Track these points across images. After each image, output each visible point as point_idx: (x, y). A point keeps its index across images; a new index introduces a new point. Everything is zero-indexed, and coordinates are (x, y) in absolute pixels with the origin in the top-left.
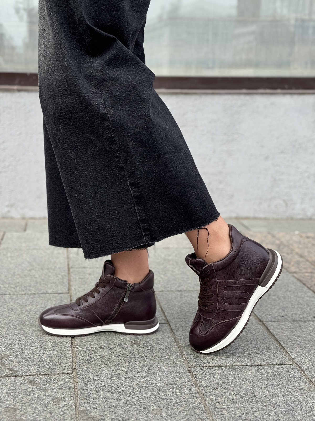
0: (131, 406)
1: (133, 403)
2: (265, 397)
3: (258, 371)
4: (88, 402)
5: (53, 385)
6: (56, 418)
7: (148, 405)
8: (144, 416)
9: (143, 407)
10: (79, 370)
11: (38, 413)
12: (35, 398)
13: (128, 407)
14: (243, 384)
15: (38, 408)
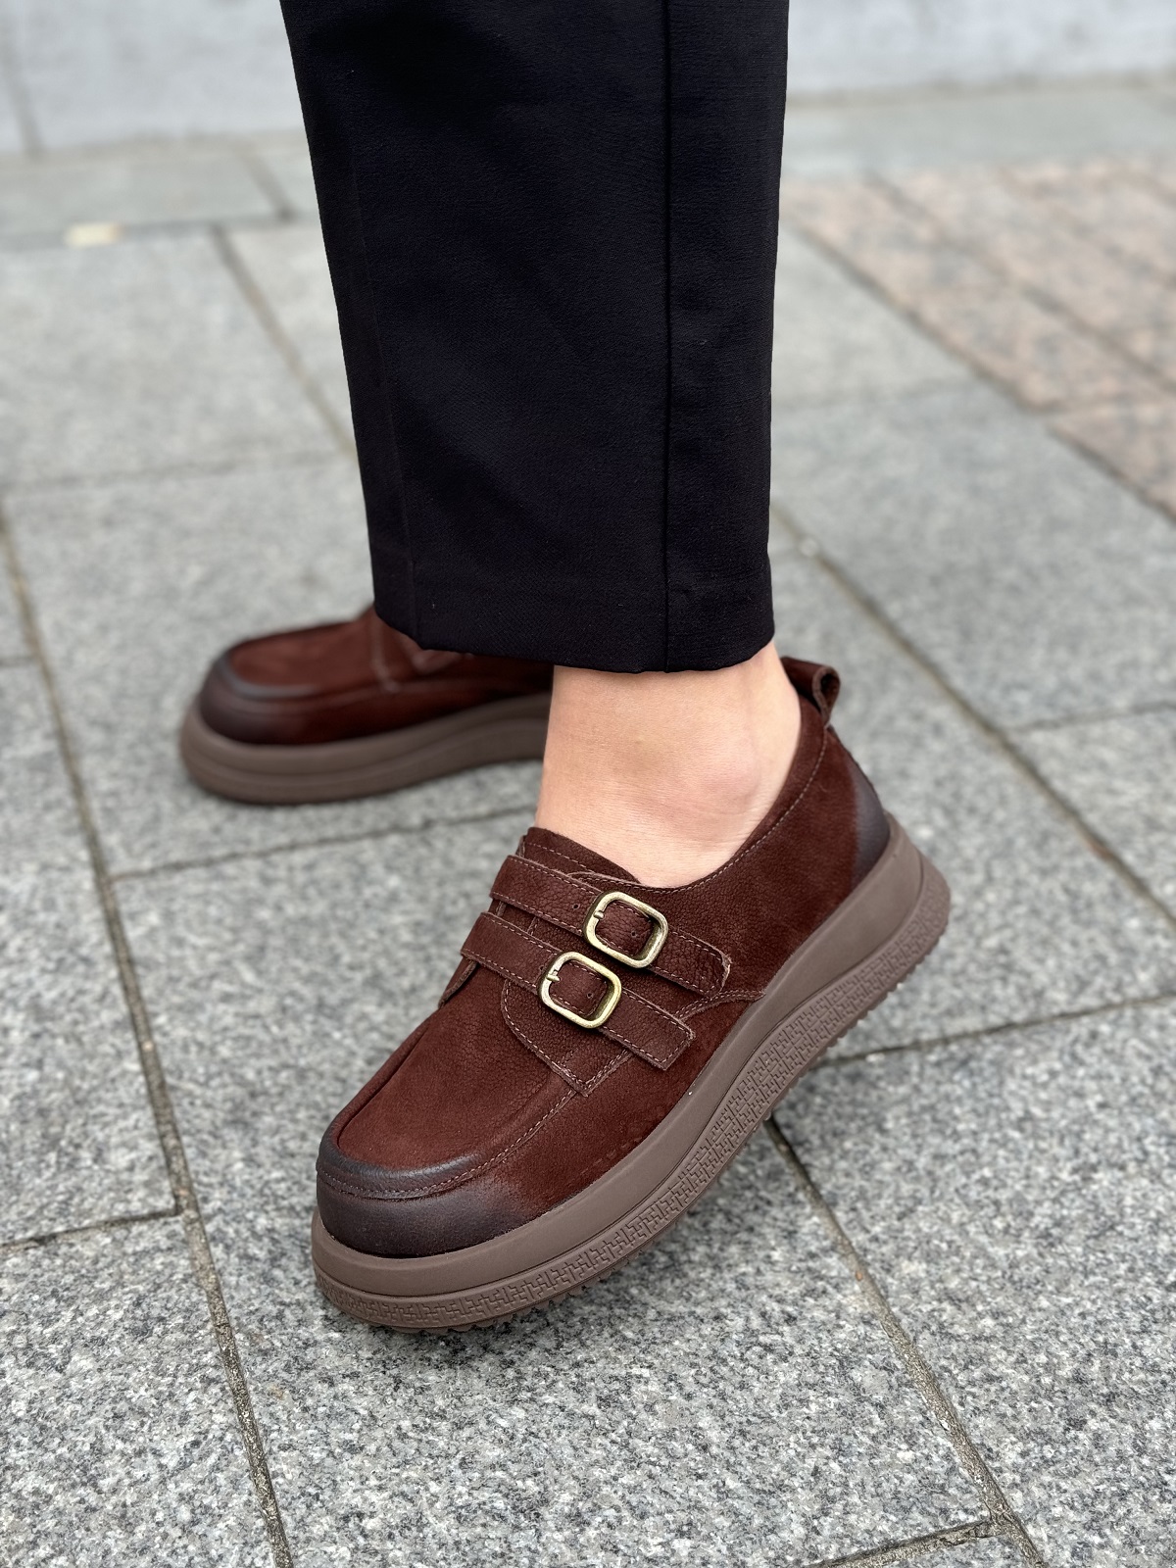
0: (532, 1400)
1: (537, 1374)
2: (1157, 1221)
3: (1074, 1056)
4: (305, 1409)
5: (94, 1311)
6: (163, 1554)
7: (618, 1380)
8: (619, 1463)
9: (593, 1394)
10: (205, 1180)
11: (61, 1536)
12: (17, 1421)
13: (518, 1413)
14: (1031, 1157)
15: (49, 1499)
